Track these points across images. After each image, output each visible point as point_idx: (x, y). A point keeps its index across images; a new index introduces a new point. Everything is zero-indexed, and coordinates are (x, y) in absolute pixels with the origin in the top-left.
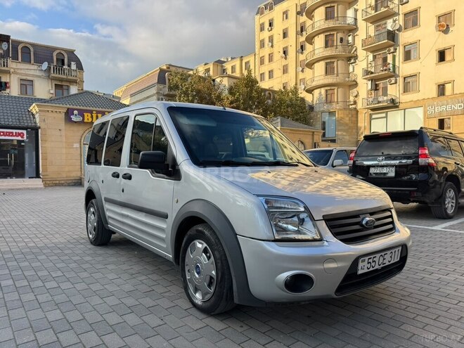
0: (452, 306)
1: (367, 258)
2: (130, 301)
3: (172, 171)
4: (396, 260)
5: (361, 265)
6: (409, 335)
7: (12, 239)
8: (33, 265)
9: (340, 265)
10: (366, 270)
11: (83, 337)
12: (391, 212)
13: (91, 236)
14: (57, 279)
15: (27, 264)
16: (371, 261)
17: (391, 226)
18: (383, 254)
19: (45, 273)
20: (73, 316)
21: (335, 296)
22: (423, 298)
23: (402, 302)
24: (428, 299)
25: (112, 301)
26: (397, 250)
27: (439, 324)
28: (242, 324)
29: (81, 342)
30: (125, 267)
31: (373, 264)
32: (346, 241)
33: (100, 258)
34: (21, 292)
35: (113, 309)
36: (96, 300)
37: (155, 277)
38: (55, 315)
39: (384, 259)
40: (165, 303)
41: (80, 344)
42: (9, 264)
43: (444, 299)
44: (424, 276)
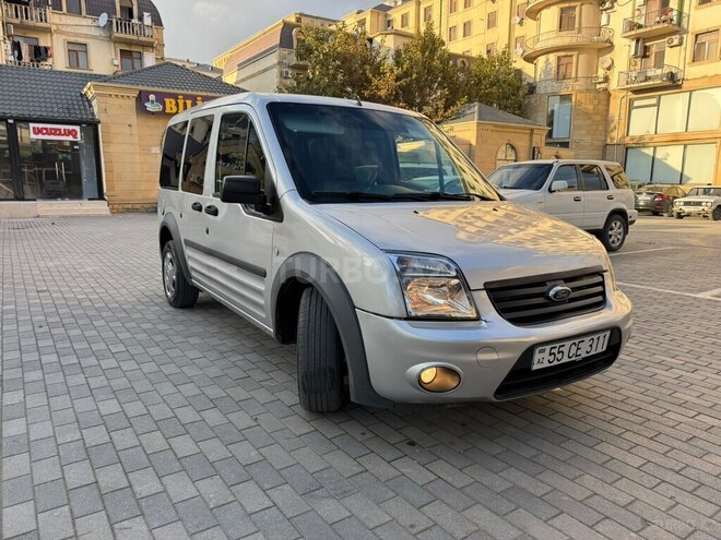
0: (685, 419)
1: (548, 348)
2: (214, 392)
3: (270, 207)
4: (599, 350)
5: (537, 356)
6: (605, 458)
7: (60, 295)
8: (87, 334)
9: (502, 356)
10: (546, 365)
11: (145, 439)
12: (603, 276)
13: (169, 294)
14: (117, 356)
15: (78, 332)
16: (555, 351)
17: (600, 298)
18: (577, 341)
19: (103, 346)
20: (135, 409)
21: (495, 400)
22: (644, 406)
23: (610, 410)
24: (651, 408)
25: (190, 389)
26: (602, 335)
27: (654, 445)
28: (365, 430)
29: (141, 445)
30: (214, 341)
31: (559, 356)
32: (516, 321)
33: (181, 327)
34: (67, 373)
35: (189, 402)
36: (167, 388)
37: (254, 357)
38: (110, 407)
39: (578, 349)
40: (263, 396)
41: (139, 448)
42: (54, 331)
43: (676, 408)
44: (657, 371)
